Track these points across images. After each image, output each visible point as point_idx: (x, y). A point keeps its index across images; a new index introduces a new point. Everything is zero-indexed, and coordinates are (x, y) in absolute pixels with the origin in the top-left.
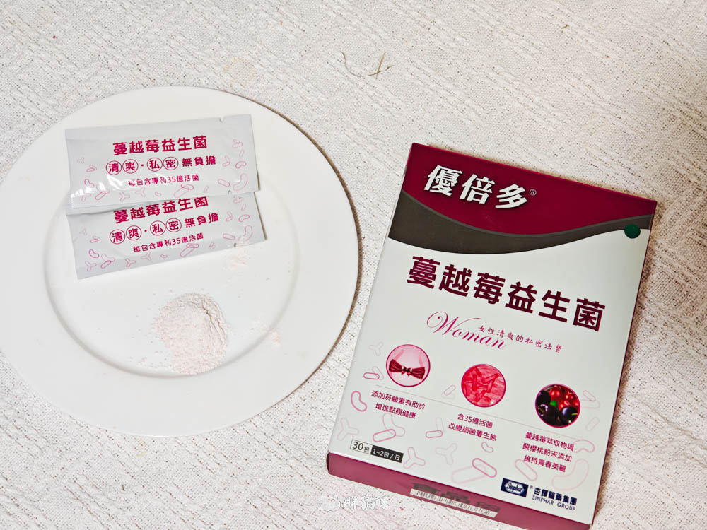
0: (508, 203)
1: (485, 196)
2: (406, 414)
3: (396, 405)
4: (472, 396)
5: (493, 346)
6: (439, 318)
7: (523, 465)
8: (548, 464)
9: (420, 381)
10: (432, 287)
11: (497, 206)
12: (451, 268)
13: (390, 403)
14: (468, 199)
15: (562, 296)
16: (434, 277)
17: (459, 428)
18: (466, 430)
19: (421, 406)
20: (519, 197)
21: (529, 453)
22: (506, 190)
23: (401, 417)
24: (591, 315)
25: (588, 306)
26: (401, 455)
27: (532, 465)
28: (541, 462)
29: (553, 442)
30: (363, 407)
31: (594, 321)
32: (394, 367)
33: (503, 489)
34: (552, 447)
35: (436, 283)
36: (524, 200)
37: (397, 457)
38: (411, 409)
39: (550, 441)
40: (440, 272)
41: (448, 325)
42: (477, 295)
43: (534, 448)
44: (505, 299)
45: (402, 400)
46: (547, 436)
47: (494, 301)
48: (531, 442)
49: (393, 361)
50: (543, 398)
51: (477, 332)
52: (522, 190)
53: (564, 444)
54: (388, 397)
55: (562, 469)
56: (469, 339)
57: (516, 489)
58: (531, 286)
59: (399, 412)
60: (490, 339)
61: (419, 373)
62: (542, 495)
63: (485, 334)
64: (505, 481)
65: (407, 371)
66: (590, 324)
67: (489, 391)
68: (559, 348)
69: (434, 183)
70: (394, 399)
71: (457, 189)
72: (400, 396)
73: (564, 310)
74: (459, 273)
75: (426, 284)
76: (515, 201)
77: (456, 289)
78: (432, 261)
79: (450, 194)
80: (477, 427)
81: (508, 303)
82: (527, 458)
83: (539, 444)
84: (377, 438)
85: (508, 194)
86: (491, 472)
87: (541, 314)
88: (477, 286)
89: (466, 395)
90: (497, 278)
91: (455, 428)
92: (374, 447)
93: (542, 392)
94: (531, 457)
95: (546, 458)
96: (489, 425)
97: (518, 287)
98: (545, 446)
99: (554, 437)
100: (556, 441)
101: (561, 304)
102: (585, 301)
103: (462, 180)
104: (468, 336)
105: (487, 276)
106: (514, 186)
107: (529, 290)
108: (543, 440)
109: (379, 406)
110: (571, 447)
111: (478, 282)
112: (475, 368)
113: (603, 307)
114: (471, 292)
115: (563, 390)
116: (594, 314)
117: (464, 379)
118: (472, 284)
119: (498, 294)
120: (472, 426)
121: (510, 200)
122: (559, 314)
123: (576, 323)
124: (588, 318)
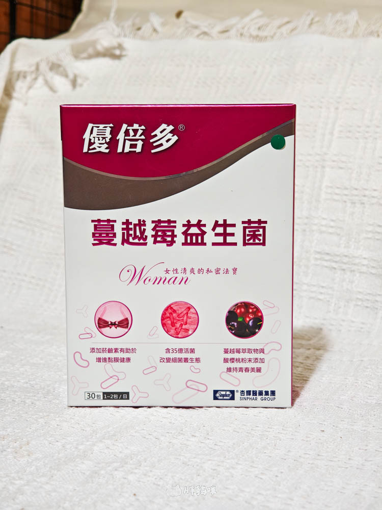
0: (161, 145)
1: (140, 144)
2: (123, 360)
3: (113, 355)
4: (172, 331)
5: (180, 284)
6: (128, 271)
7: (226, 376)
8: (247, 370)
9: (126, 330)
10: (115, 245)
11: (153, 151)
12: (127, 223)
13: (107, 355)
14: (125, 152)
15: (228, 222)
16: (115, 236)
17: (168, 360)
18: (174, 360)
19: (134, 350)
20: (170, 136)
21: (230, 365)
22: (157, 132)
23: (119, 364)
24: (257, 233)
25: (252, 225)
26: (128, 393)
27: (234, 374)
28: (241, 369)
29: (247, 351)
30: (85, 364)
31: (259, 237)
32: (102, 324)
33: (215, 398)
34: (247, 356)
35: (118, 240)
36: (175, 138)
37: (125, 396)
38: (126, 355)
39: (244, 351)
40: (118, 229)
41: (138, 275)
42: (155, 242)
43: (232, 360)
44: (180, 239)
45: (116, 350)
46: (241, 347)
47: (171, 243)
48: (229, 356)
49: (100, 319)
50: (231, 317)
51: (163, 275)
52: (171, 128)
53: (256, 351)
54: (104, 350)
55: (259, 370)
56: (158, 284)
57: (226, 395)
58: (200, 221)
59: (116, 360)
60: (176, 278)
61: (124, 324)
62: (247, 395)
63: (171, 275)
64: (215, 392)
65: (113, 324)
66: (257, 241)
67: (186, 324)
68: (235, 270)
69: (91, 144)
70: (110, 351)
71: (113, 143)
72: (113, 347)
73: (232, 235)
74: (135, 225)
75: (109, 243)
76: (168, 141)
77: (136, 241)
78: (108, 221)
79: (107, 151)
80: (183, 356)
81: (184, 242)
82: (229, 370)
83: (236, 356)
84: (104, 385)
85: (160, 136)
86: (203, 388)
87: (214, 244)
88: (154, 233)
89: (167, 332)
90: (169, 221)
91: (165, 361)
92: (104, 393)
93: (229, 312)
94: (232, 367)
95: (243, 365)
96: (192, 351)
97: (189, 225)
98: (241, 356)
99: (247, 347)
100: (249, 350)
101: (229, 230)
102: (249, 222)
103: (115, 132)
104: (157, 281)
105: (159, 221)
106: (164, 126)
107: (199, 225)
108: (238, 351)
109: (99, 360)
110: (262, 351)
111: (153, 229)
112: (169, 307)
113: (266, 222)
114: (150, 240)
115: (246, 305)
116: (259, 231)
117: (163, 319)
118: (149, 232)
119: (173, 236)
120: (178, 355)
121: (163, 141)
122: (229, 239)
123: (245, 244)
124: (254, 236)
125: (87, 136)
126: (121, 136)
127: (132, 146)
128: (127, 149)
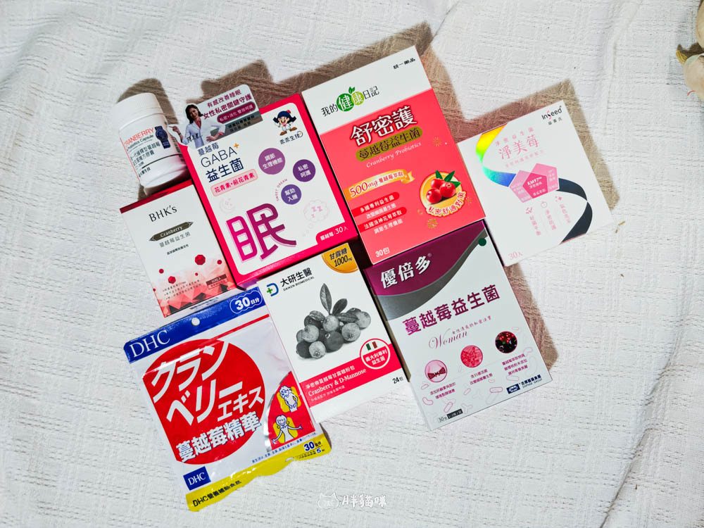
0: (423, 268)
1: (412, 272)
2: (450, 392)
3: (444, 391)
4: (470, 364)
5: (463, 337)
6: (433, 341)
7: (510, 377)
8: (519, 369)
10: (420, 330)
11: (420, 273)
12: (422, 315)
13: (440, 393)
15: (475, 294)
16: (418, 325)
17: (475, 381)
18: (478, 380)
19: (454, 384)
20: (425, 262)
21: (509, 370)
22: (418, 262)
23: (449, 395)
24: (492, 293)
25: (488, 290)
26: (461, 410)
27: (513, 374)
28: (516, 370)
29: (515, 359)
30: (431, 403)
31: (495, 295)
33: (509, 392)
34: (516, 361)
35: (421, 327)
36: (429, 262)
37: (460, 412)
38: (450, 389)
39: (513, 359)
40: (418, 320)
41: (439, 342)
42: (441, 320)
43: (509, 367)
44: (453, 313)
45: (444, 388)
46: (511, 358)
47: (449, 317)
48: (507, 365)
49: (429, 374)
50: (498, 343)
51: (453, 336)
52: (424, 257)
53: (519, 357)
54: (438, 391)
55: (526, 367)
57: (514, 388)
58: (459, 299)
59: (447, 393)
60: (460, 334)
62: (526, 383)
63: (457, 334)
64: (508, 389)
65: (437, 374)
66: (494, 297)
67: (476, 357)
68: (489, 317)
69: (386, 283)
70: (441, 389)
71: (398, 277)
72: (442, 386)
73: (480, 299)
74: (427, 315)
75: (417, 330)
76: (425, 265)
77: (431, 323)
78: (412, 319)
79: (396, 283)
80: (482, 376)
81: (456, 313)
82: (510, 373)
83: (510, 364)
84: (446, 411)
85: (420, 264)
86: (500, 390)
87: (472, 308)
88: (438, 315)
89: (468, 366)
90: (444, 306)
91: (473, 383)
92: (448, 415)
93: (496, 341)
94: (511, 371)
95: (517, 367)
96: (486, 371)
97: (455, 303)
98: (513, 363)
99: (514, 357)
100: (516, 357)
101: (477, 297)
102: (486, 289)
103: (396, 271)
104: (451, 340)
105: (439, 308)
106: (420, 258)
107: (460, 301)
108: (510, 361)
109: (437, 397)
110: (523, 355)
111: (437, 313)
112: (463, 352)
113: (494, 286)
114: (438, 320)
115: (504, 334)
116: (493, 291)
117: (462, 360)
118: (436, 316)
119: (449, 312)
120: (479, 377)
121: (423, 266)
122: (479, 302)
123: (489, 301)
124: (491, 295)
125: (383, 280)
126: (400, 272)
127: (408, 275)
128: (406, 278)
